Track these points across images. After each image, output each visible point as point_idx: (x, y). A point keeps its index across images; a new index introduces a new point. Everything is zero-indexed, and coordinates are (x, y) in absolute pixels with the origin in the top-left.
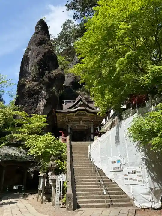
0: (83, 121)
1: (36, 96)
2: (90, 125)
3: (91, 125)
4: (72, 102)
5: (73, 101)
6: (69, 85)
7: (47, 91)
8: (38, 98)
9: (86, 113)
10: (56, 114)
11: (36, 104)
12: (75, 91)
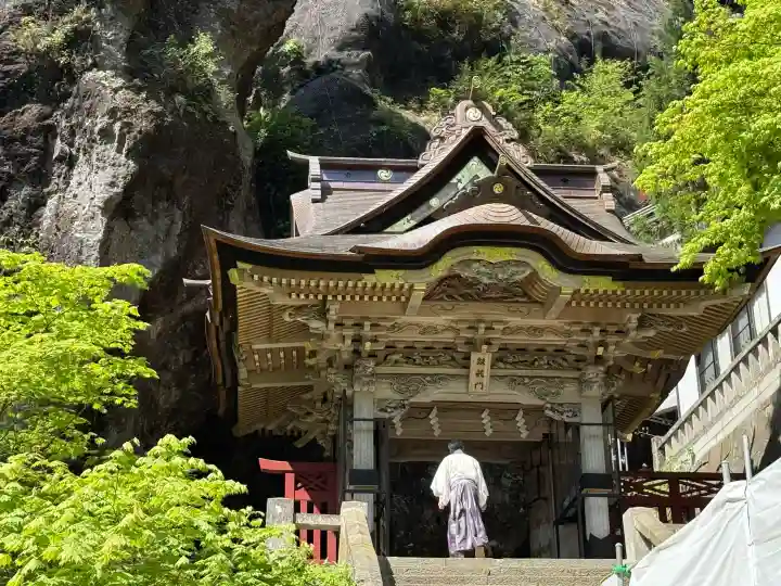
0: (504, 355)
1: (31, 112)
2: (569, 393)
3: (585, 402)
4: (383, 174)
5: (395, 169)
6: (336, 55)
7: (139, 71)
8: (50, 132)
9: (535, 273)
10: (233, 274)
11: (26, 191)
12: (397, 109)
